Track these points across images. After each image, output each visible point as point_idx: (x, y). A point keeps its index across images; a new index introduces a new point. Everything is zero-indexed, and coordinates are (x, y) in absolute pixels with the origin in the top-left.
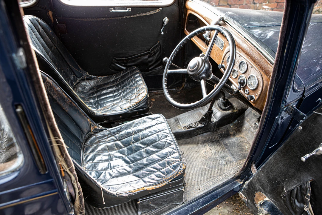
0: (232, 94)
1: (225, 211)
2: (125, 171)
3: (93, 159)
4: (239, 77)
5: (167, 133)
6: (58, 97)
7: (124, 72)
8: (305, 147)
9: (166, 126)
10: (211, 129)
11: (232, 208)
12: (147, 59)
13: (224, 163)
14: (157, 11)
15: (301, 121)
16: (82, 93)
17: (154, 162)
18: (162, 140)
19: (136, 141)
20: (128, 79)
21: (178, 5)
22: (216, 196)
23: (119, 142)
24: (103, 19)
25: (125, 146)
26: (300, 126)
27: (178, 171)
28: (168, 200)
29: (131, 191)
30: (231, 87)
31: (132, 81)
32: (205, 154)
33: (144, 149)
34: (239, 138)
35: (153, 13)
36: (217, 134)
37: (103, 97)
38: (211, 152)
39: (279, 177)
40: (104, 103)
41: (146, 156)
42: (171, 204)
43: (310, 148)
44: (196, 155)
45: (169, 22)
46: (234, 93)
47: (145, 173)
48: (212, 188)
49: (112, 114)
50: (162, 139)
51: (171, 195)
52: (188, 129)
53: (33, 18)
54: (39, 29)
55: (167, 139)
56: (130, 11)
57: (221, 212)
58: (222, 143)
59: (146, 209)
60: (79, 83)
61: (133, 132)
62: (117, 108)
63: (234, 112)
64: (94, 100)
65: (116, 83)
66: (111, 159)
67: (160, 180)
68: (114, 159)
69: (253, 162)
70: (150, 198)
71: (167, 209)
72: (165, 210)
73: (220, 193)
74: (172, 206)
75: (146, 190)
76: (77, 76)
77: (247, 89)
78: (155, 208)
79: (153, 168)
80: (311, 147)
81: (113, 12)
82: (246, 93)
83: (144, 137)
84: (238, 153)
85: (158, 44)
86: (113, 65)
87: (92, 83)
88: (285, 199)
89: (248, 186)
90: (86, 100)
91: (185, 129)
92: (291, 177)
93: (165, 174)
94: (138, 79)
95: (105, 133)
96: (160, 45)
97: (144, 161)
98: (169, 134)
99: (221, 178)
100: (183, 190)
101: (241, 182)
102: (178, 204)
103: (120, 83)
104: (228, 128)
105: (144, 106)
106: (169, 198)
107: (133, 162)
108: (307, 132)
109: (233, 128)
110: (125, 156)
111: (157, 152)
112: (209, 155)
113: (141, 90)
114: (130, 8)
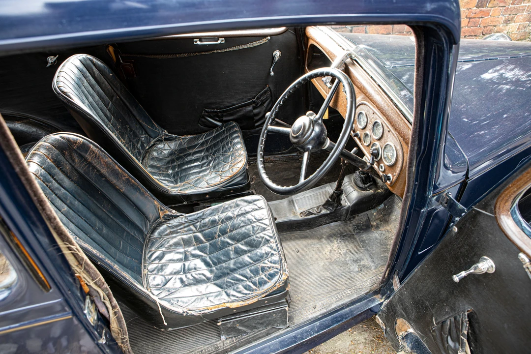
0: (364, 170)
1: (360, 338)
2: (204, 278)
3: (160, 258)
4: (372, 144)
5: (266, 225)
6: (108, 172)
7: (217, 131)
8: (461, 259)
9: (266, 213)
10: (342, 217)
11: (371, 335)
12: (251, 111)
13: (357, 269)
14: (264, 41)
15: (456, 219)
16: (157, 161)
17: (244, 266)
18: (258, 235)
19: (223, 235)
20: (222, 141)
21: (295, 32)
22: (340, 319)
23: (199, 235)
24: (184, 54)
25: (208, 241)
26: (455, 227)
27: (276, 282)
28: (265, 322)
29: (206, 308)
30: (364, 159)
31: (227, 144)
32: (330, 255)
33: (233, 247)
34: (384, 232)
35: (257, 45)
36: (351, 225)
37: (186, 167)
38: (339, 251)
39: (427, 300)
40: (185, 176)
41: (234, 257)
42: (270, 327)
43: (468, 262)
44: (316, 256)
45: (281, 58)
46: (366, 168)
47: (230, 282)
48: (333, 306)
49: (195, 192)
50: (259, 233)
51: (268, 315)
52: (306, 215)
53: (84, 57)
54: (94, 73)
55: (265, 234)
56: (224, 42)
57: (354, 340)
58: (358, 239)
59: (232, 333)
60: (154, 145)
61: (219, 221)
62: (202, 183)
63: (378, 192)
64: (173, 170)
65: (206, 145)
66: (186, 258)
67: (249, 294)
68: (191, 258)
69: (396, 272)
70: (237, 318)
71: (264, 334)
72: (261, 336)
73: (348, 314)
74: (271, 331)
75: (228, 308)
76: (150, 136)
77: (382, 165)
78: (245, 332)
79: (242, 275)
80: (469, 260)
81: (198, 44)
82: (381, 169)
83: (234, 228)
84: (381, 255)
85: (267, 89)
86: (203, 120)
87: (172, 146)
88: (434, 334)
89: (387, 307)
90: (162, 170)
91: (301, 217)
92: (442, 303)
93: (256, 286)
94: (236, 140)
95: (181, 220)
96: (271, 91)
97: (231, 264)
98: (268, 226)
99: (350, 292)
100: (287, 308)
101: (381, 299)
102: (281, 329)
103: (210, 146)
104: (369, 217)
105: (242, 182)
106: (265, 319)
107: (215, 264)
108: (464, 236)
109: (377, 217)
110: (206, 255)
111: (249, 251)
112: (335, 256)
113: (237, 158)
114: (224, 39)
